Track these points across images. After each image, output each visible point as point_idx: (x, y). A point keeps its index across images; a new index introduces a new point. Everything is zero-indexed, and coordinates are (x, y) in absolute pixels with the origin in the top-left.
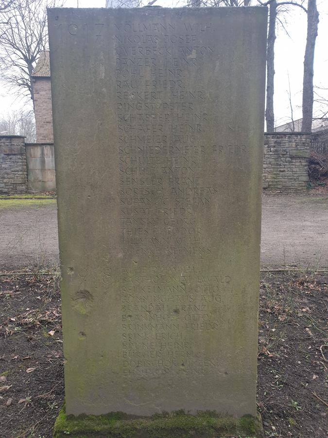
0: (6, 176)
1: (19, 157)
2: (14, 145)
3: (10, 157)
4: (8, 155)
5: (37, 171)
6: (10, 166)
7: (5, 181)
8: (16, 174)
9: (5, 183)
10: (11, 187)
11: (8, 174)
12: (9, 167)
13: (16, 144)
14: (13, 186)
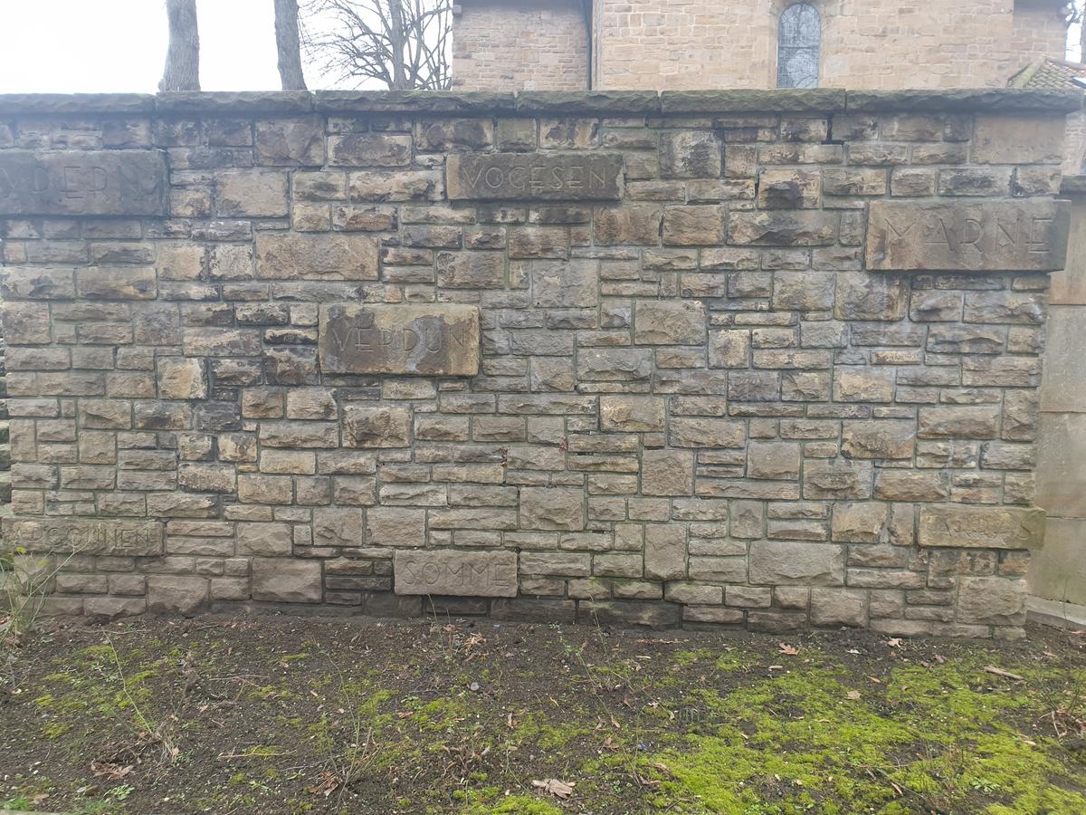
0: (863, 472)
1: (1013, 301)
2: (985, 182)
3: (929, 299)
4: (913, 279)
6: (916, 384)
7: (850, 517)
8: (959, 464)
9: (846, 540)
10: (895, 577)
11: (881, 457)
12: (905, 394)
13: (1003, 176)
14: (923, 571)
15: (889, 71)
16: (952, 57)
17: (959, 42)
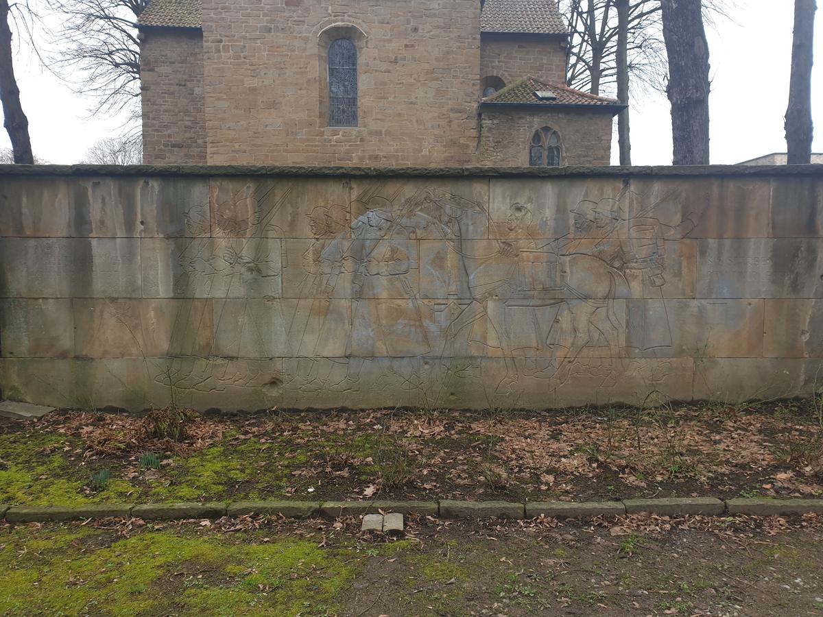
5: (50, 307)
15: (401, 85)
16: (442, 77)
17: (446, 67)
